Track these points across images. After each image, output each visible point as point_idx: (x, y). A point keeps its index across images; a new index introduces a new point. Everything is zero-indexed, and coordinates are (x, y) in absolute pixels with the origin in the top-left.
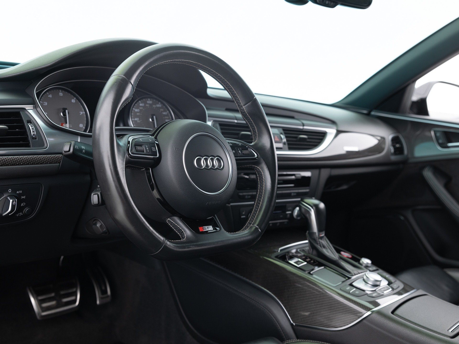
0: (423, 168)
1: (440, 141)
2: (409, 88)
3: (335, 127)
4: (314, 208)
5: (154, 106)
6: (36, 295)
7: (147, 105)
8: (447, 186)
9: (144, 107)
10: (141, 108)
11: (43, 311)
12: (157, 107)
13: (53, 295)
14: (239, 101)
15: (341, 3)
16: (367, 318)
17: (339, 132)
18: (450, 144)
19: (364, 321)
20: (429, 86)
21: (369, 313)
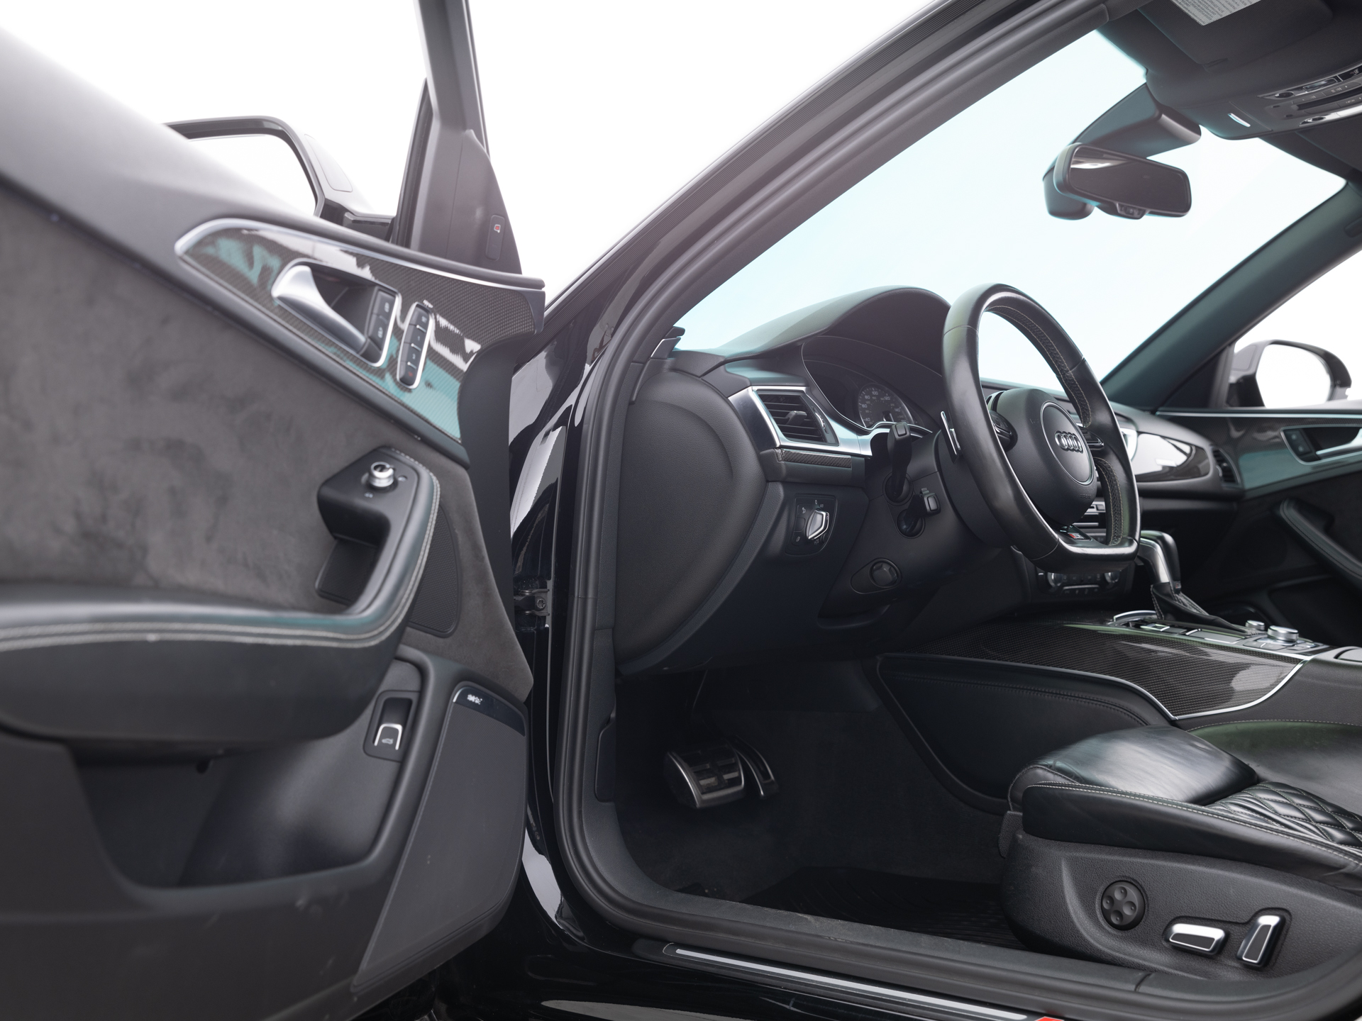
0: (1277, 504)
1: (1301, 449)
2: (1224, 356)
3: (1133, 427)
4: (1159, 542)
5: (882, 399)
6: (691, 762)
7: (874, 398)
8: (1328, 530)
9: (871, 400)
10: (868, 402)
11: (703, 793)
12: (885, 401)
13: (708, 766)
14: (1063, 363)
15: (1149, 210)
16: (1302, 671)
17: (1139, 433)
18: (1319, 453)
19: (1296, 677)
20: (1255, 352)
21: (1299, 666)
